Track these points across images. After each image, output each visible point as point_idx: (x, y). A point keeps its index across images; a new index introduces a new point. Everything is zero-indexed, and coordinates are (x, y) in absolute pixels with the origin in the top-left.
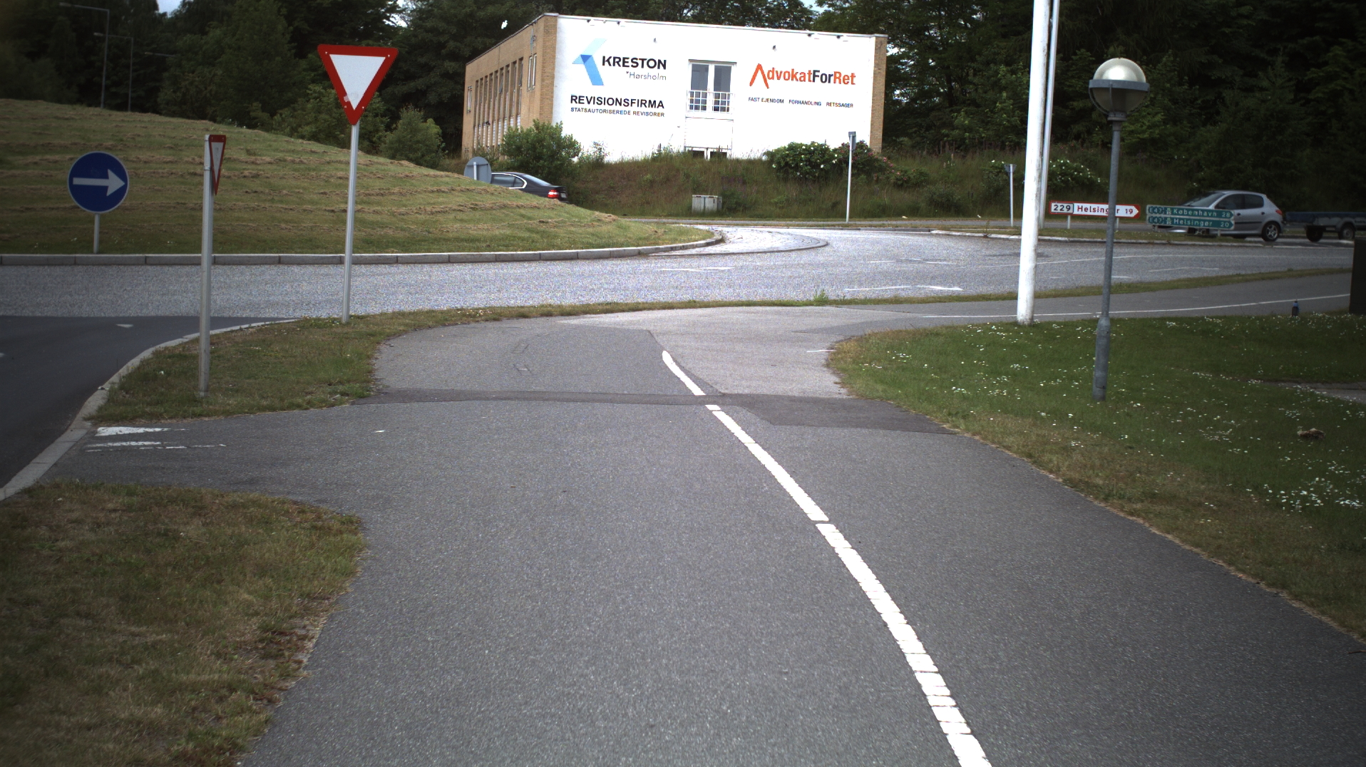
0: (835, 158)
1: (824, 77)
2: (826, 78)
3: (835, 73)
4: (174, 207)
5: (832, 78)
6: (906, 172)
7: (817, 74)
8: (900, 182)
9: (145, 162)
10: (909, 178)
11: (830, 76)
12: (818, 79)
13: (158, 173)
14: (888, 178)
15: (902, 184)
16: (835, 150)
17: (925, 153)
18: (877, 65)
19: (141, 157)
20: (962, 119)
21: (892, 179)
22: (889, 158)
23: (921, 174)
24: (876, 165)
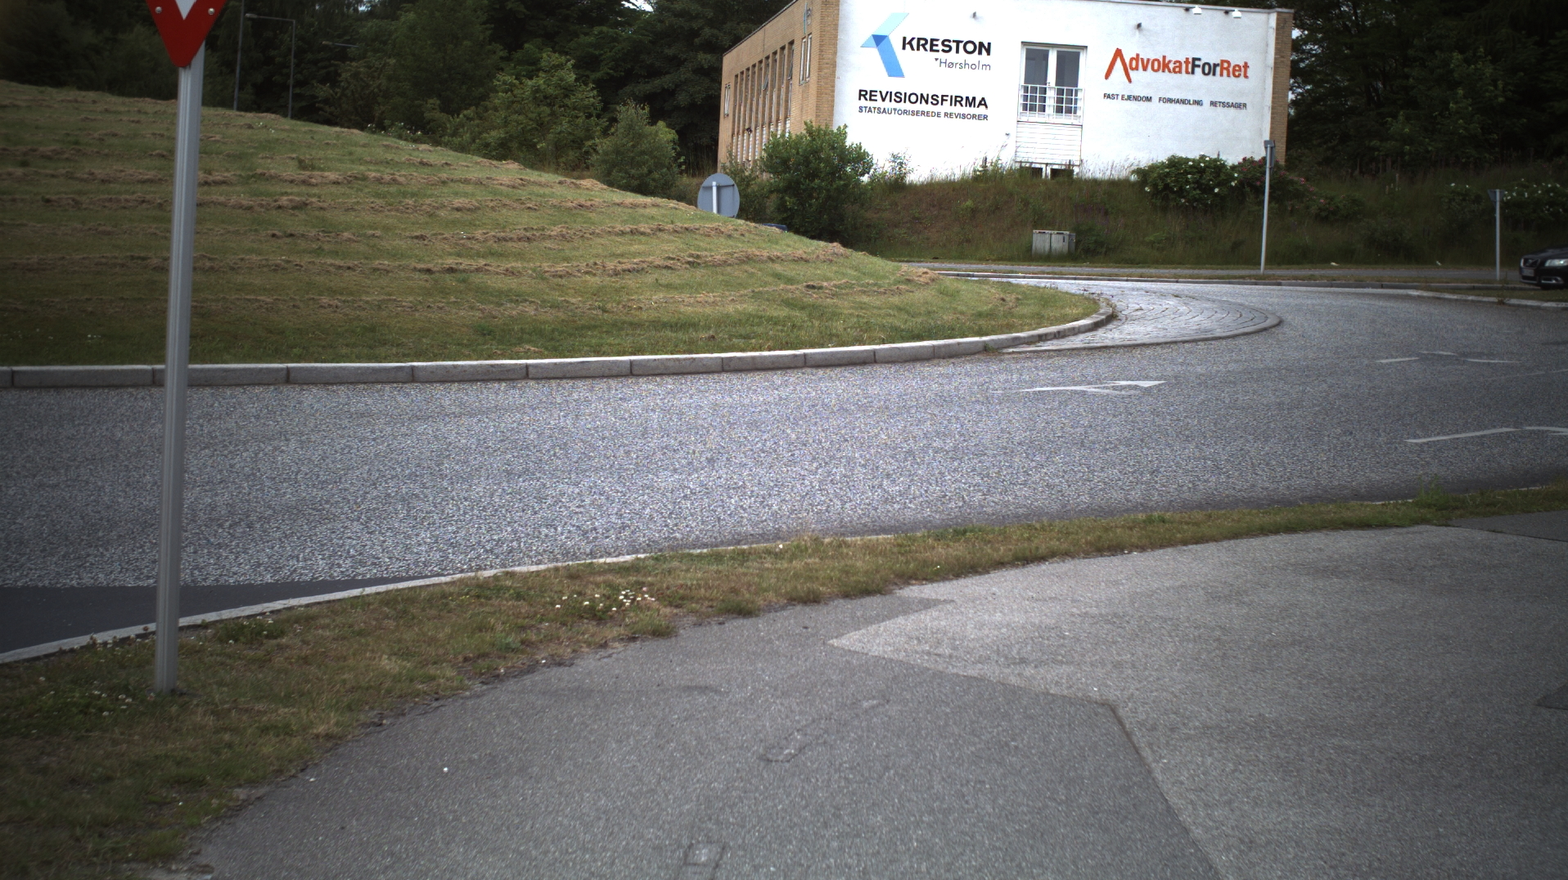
0: (1234, 179)
1: (1207, 68)
2: (1210, 70)
3: (1223, 61)
4: (123, 265)
5: (1218, 69)
6: (1332, 199)
7: (1197, 63)
8: (1324, 214)
9: (103, 181)
10: (1338, 207)
11: (1215, 65)
12: (1198, 71)
13: (119, 201)
14: (1308, 208)
15: (1326, 217)
16: (1234, 168)
17: (1357, 172)
18: (1278, 51)
19: (96, 171)
20: (1401, 125)
21: (1314, 210)
22: (1307, 179)
23: (1354, 201)
24: (1291, 188)
